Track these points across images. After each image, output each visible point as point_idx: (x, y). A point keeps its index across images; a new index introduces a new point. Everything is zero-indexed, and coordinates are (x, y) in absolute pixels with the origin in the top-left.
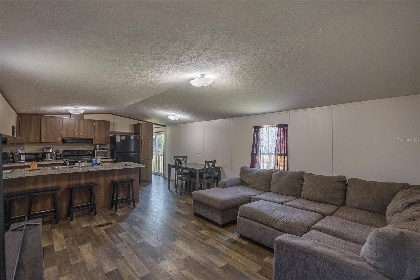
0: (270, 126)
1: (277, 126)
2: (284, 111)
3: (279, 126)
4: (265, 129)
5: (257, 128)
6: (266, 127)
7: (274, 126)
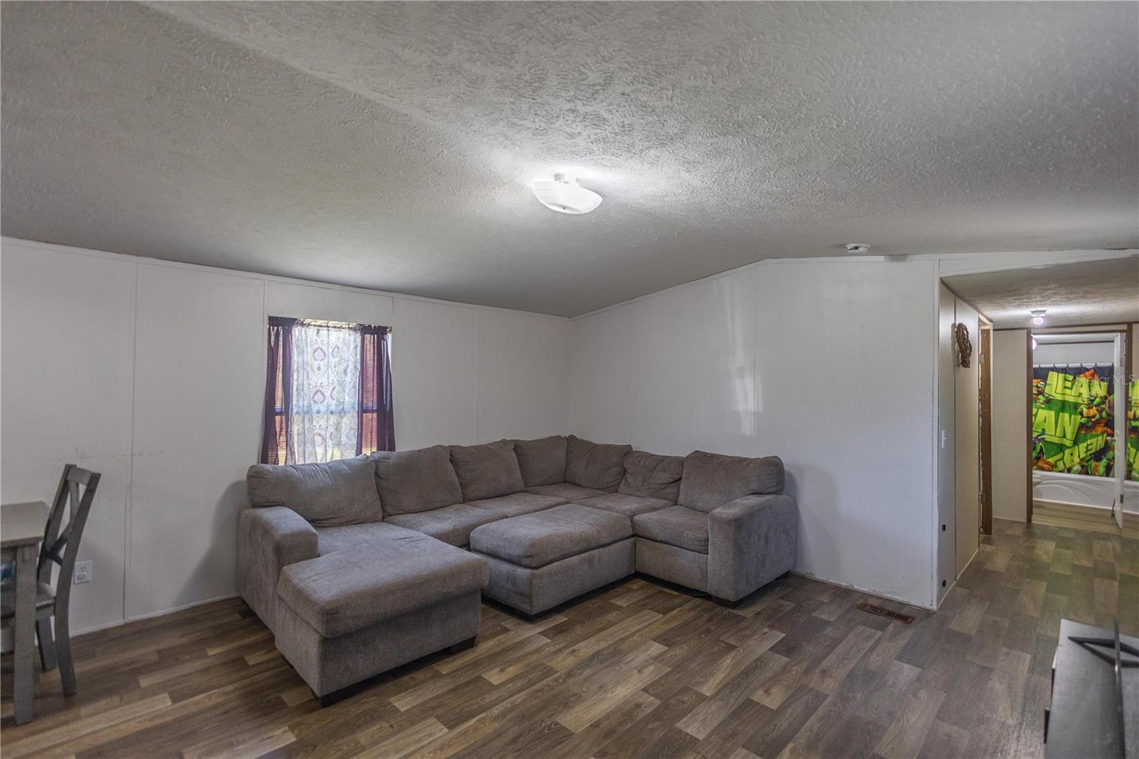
0: (331, 323)
1: (354, 329)
2: (381, 290)
3: (364, 330)
4: (312, 331)
5: (281, 325)
6: (318, 326)
7: (344, 324)
